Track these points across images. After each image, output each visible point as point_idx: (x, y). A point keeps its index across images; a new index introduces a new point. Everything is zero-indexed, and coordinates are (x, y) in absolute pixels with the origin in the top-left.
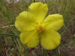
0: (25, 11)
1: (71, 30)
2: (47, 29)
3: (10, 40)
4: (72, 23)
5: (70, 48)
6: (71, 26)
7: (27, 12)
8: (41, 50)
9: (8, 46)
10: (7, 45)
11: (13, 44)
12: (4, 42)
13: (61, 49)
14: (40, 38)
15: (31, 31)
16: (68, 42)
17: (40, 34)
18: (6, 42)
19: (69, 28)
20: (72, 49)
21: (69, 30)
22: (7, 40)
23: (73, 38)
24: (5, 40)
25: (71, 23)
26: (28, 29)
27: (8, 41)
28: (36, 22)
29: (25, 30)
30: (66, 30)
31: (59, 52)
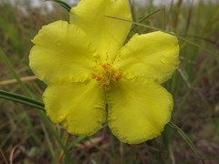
0: (60, 21)
1: (207, 92)
2: (129, 77)
3: (24, 121)
4: (210, 72)
5: (205, 147)
6: (206, 81)
7: (66, 22)
8: (118, 152)
9: (19, 140)
10: (15, 137)
11: (33, 134)
12: (7, 130)
13: (178, 150)
14: (107, 105)
15: (79, 83)
16: (200, 128)
17: (108, 92)
18: (14, 127)
19: (201, 87)
20: (210, 149)
21: (200, 94)
22: (16, 122)
23: (213, 117)
24: (11, 121)
25: (205, 71)
26: (71, 77)
27: (19, 126)
28: (95, 54)
29: (61, 78)
30: (192, 92)
31: (173, 157)
